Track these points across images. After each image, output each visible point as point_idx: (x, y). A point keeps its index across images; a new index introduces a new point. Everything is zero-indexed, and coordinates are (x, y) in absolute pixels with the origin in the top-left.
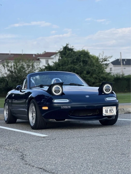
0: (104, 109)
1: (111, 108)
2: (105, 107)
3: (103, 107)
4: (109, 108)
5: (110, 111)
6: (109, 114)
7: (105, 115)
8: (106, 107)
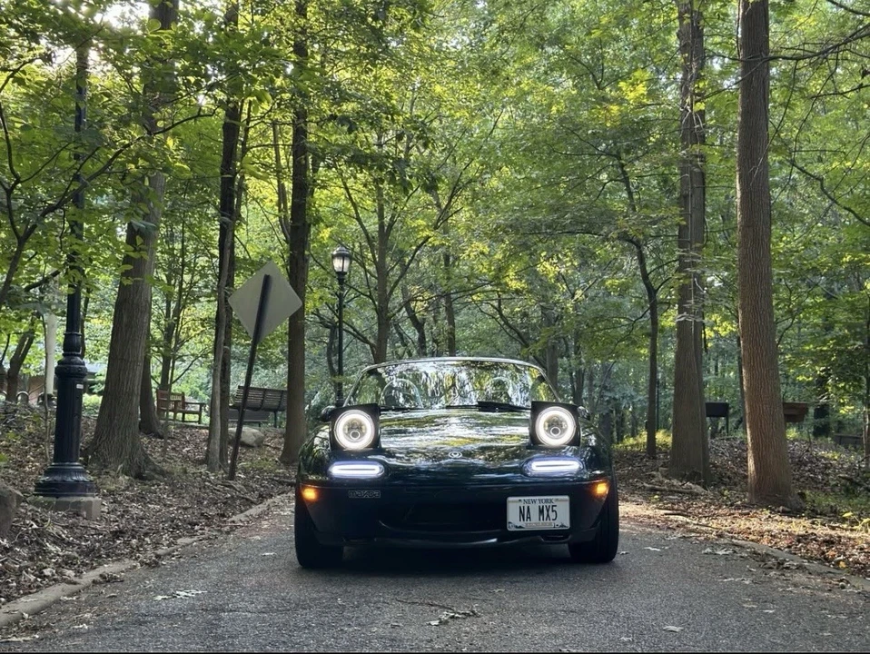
0: (514, 505)
1: (546, 501)
2: (517, 498)
3: (510, 499)
4: (534, 501)
5: (541, 512)
6: (535, 523)
7: (516, 527)
8: (522, 498)
